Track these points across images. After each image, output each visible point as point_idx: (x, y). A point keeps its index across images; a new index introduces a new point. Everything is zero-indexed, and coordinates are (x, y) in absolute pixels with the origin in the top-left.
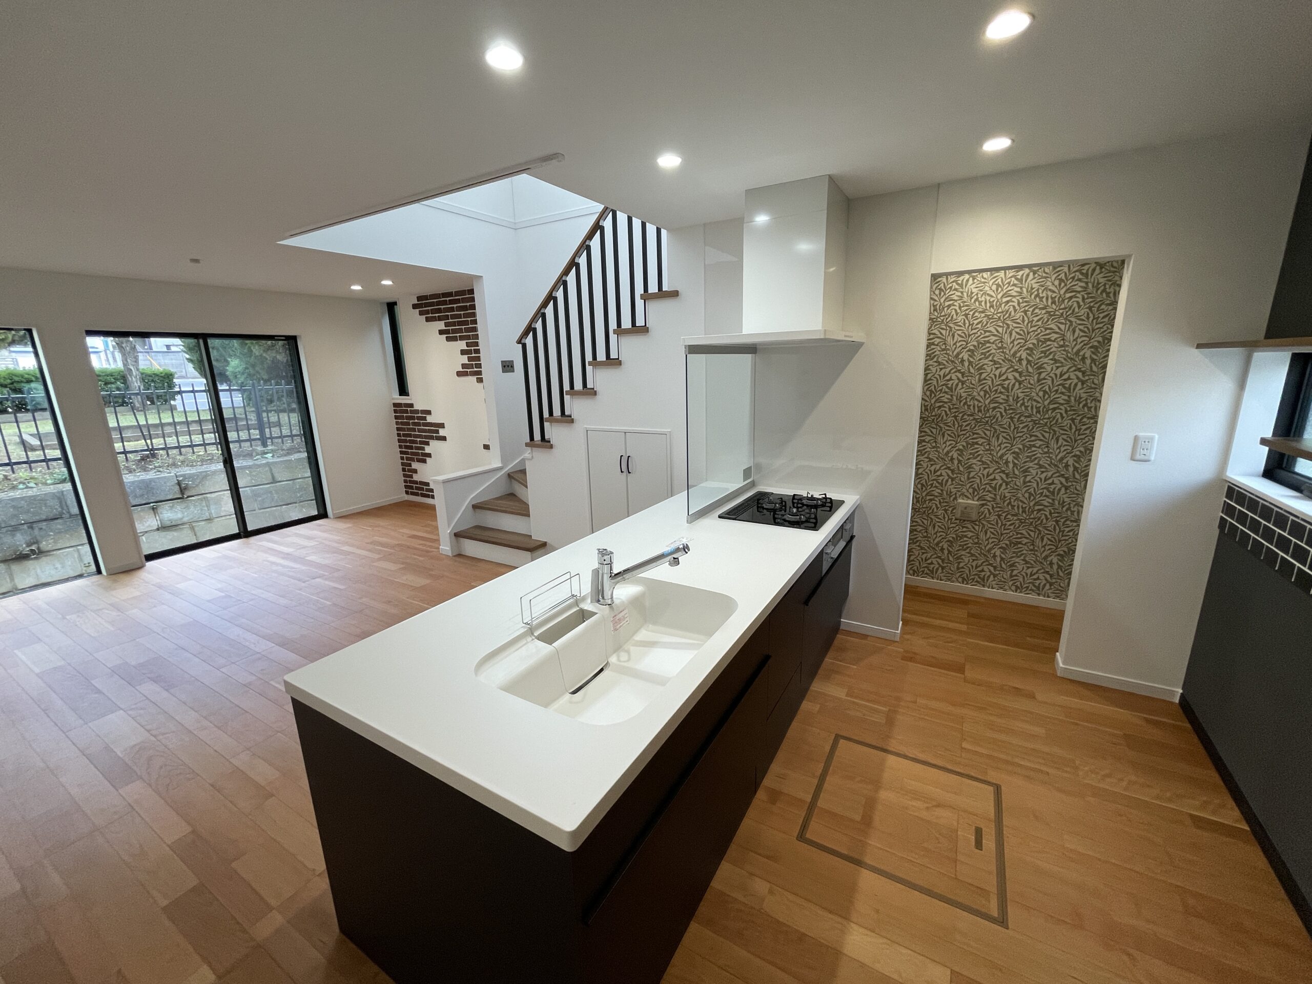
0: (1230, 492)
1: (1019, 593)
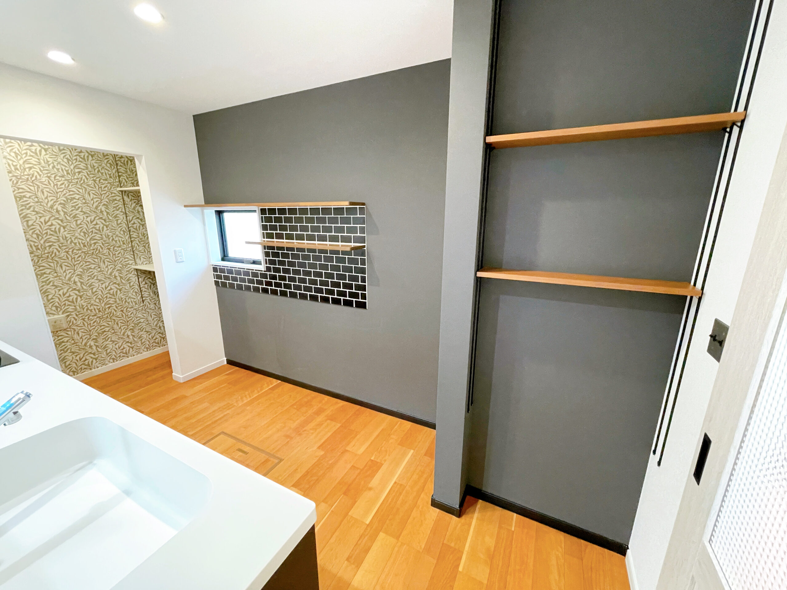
0: (215, 270)
1: (116, 362)
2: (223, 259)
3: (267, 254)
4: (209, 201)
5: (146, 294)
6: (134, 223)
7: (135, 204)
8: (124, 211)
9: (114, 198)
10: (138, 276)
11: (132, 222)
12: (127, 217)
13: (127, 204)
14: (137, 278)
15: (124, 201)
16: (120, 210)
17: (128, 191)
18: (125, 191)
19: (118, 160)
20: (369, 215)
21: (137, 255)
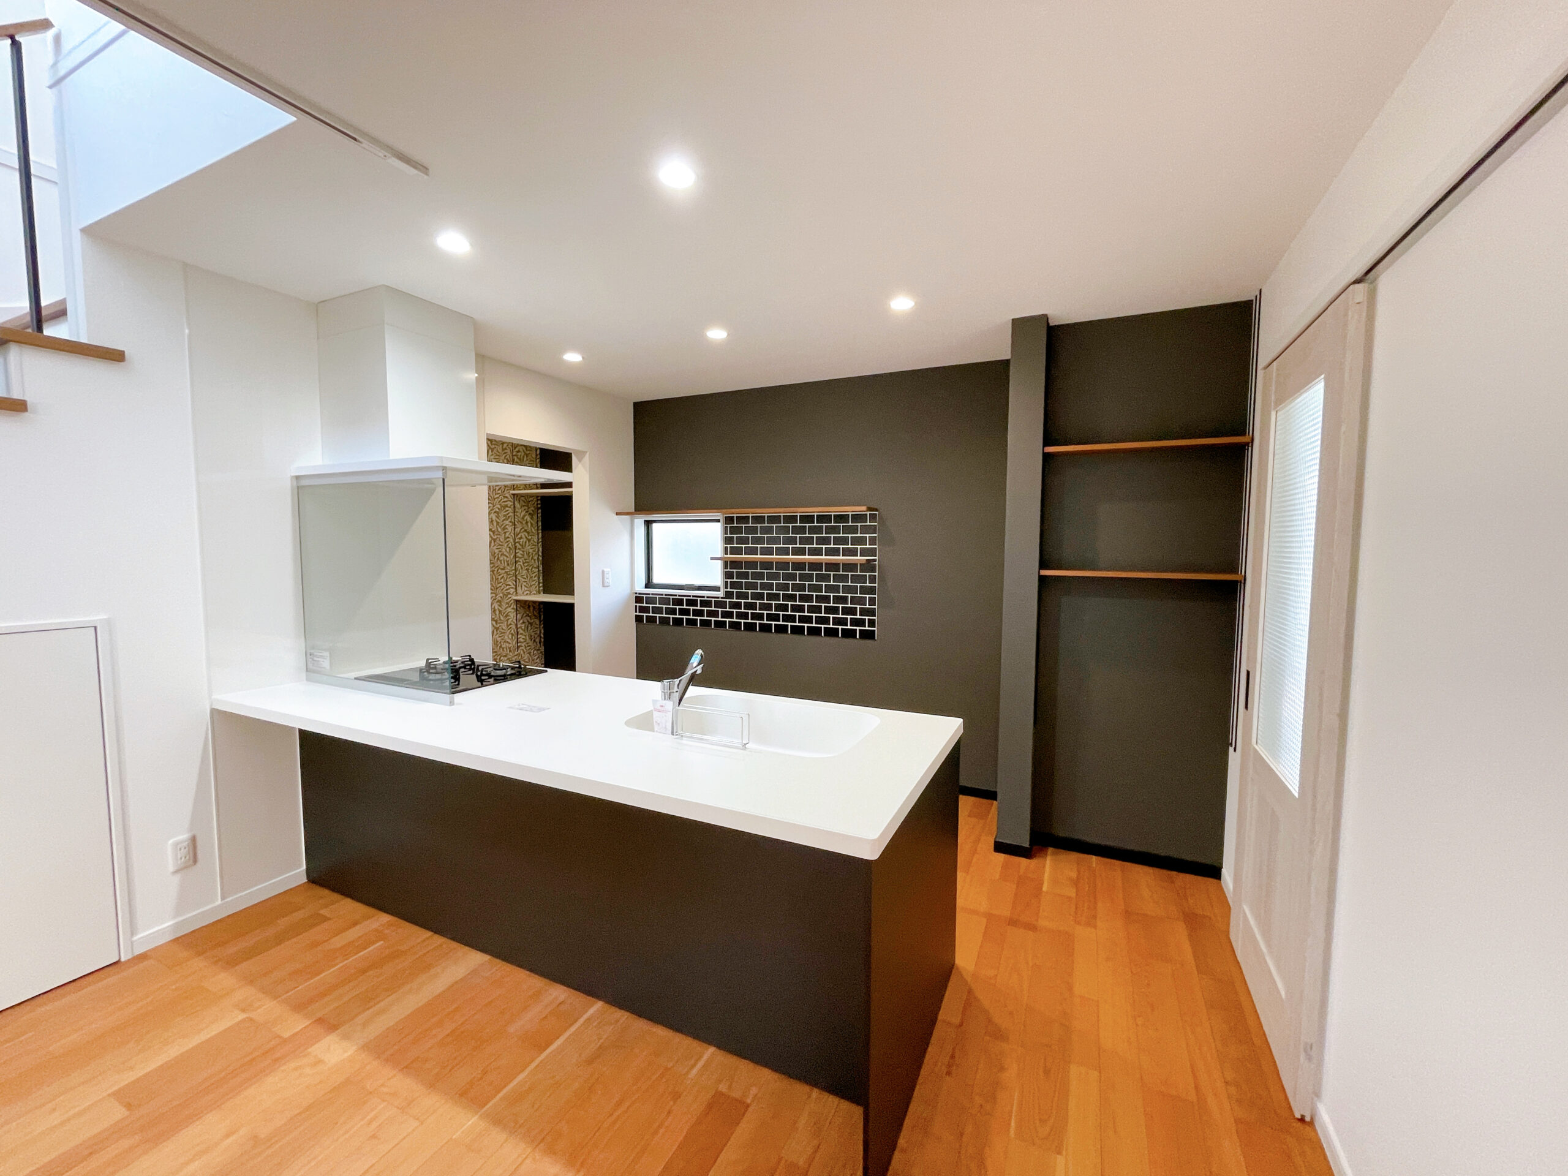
0: (639, 599)
2: (647, 586)
3: (728, 575)
4: (641, 507)
5: (522, 638)
6: (521, 538)
7: (524, 512)
8: (513, 521)
9: (506, 503)
10: (517, 610)
11: (519, 536)
12: (515, 528)
13: (517, 512)
14: (515, 613)
15: (514, 507)
16: (509, 520)
17: (519, 494)
18: (517, 495)
19: (515, 455)
20: (882, 522)
21: (519, 581)
